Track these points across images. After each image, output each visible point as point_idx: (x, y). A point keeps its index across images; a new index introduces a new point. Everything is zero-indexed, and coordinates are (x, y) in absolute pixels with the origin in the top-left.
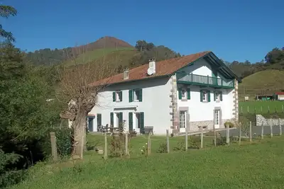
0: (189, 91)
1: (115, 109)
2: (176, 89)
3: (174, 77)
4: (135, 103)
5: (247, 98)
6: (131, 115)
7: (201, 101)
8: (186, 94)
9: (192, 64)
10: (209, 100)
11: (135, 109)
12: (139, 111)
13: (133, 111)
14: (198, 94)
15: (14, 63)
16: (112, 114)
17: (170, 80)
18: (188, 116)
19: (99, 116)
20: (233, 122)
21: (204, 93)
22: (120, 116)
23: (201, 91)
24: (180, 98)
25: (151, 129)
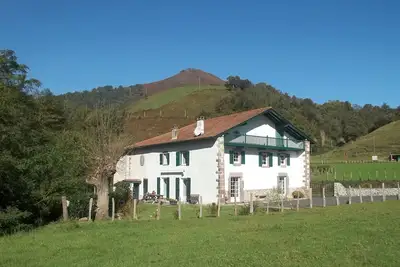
0: (243, 154)
1: (162, 174)
2: (222, 153)
3: (221, 139)
4: (183, 167)
5: (375, 158)
6: (177, 180)
7: (260, 165)
8: (240, 157)
9: (245, 124)
10: (271, 165)
11: (181, 174)
12: (185, 176)
13: (179, 176)
14: (256, 158)
15: (53, 116)
16: (159, 179)
17: (217, 142)
18: (243, 183)
19: (146, 181)
20: (303, 191)
21: (265, 156)
22: (167, 181)
23: (260, 154)
24: (231, 162)
25: (196, 198)
